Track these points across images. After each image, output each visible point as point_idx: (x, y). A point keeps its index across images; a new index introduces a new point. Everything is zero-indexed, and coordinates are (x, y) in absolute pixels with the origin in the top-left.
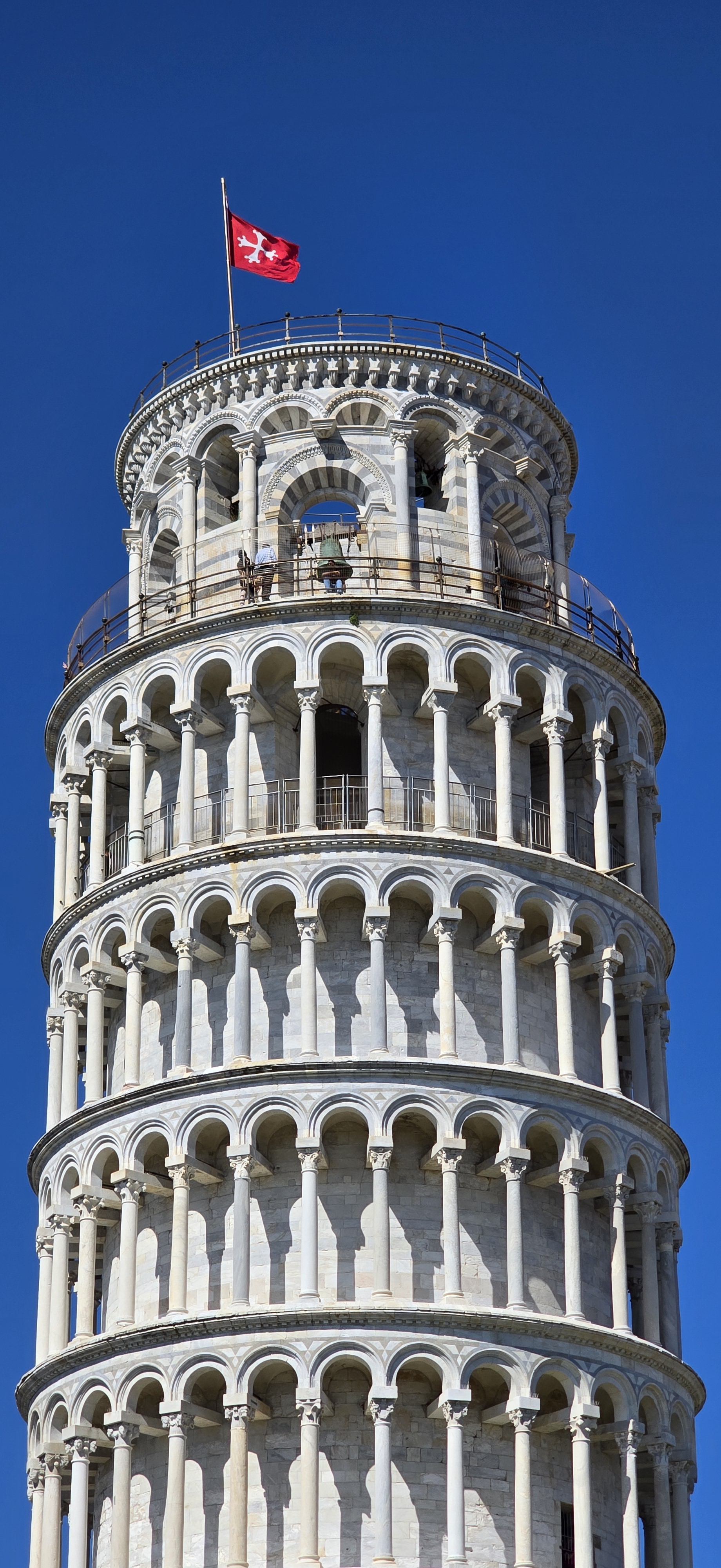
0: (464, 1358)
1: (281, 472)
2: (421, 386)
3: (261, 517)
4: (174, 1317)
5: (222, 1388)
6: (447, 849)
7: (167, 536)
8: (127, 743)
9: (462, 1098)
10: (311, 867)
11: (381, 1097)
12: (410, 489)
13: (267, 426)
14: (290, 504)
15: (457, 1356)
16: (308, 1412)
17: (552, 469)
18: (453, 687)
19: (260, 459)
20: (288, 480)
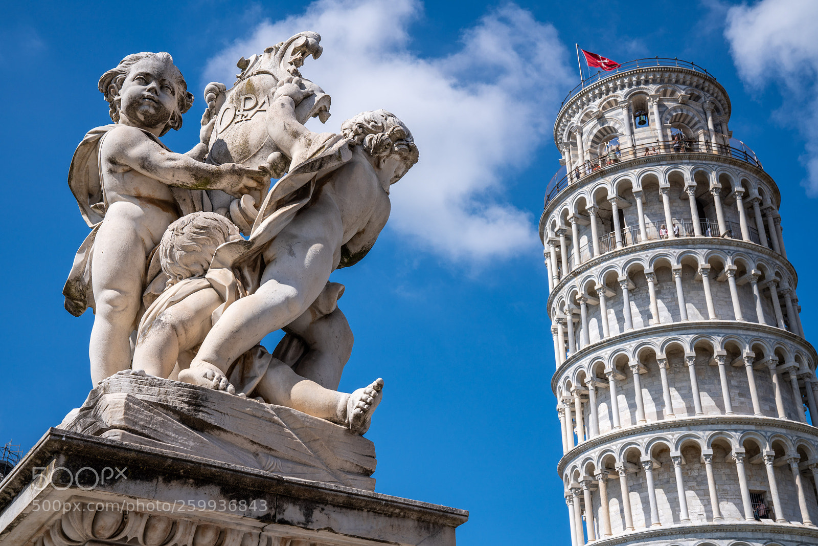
0: (675, 439)
1: (589, 135)
2: (630, 85)
4: (581, 444)
5: (594, 469)
6: (645, 248)
9: (662, 339)
10: (599, 269)
11: (631, 346)
13: (583, 121)
14: (593, 145)
15: (672, 439)
16: (620, 471)
19: (582, 135)
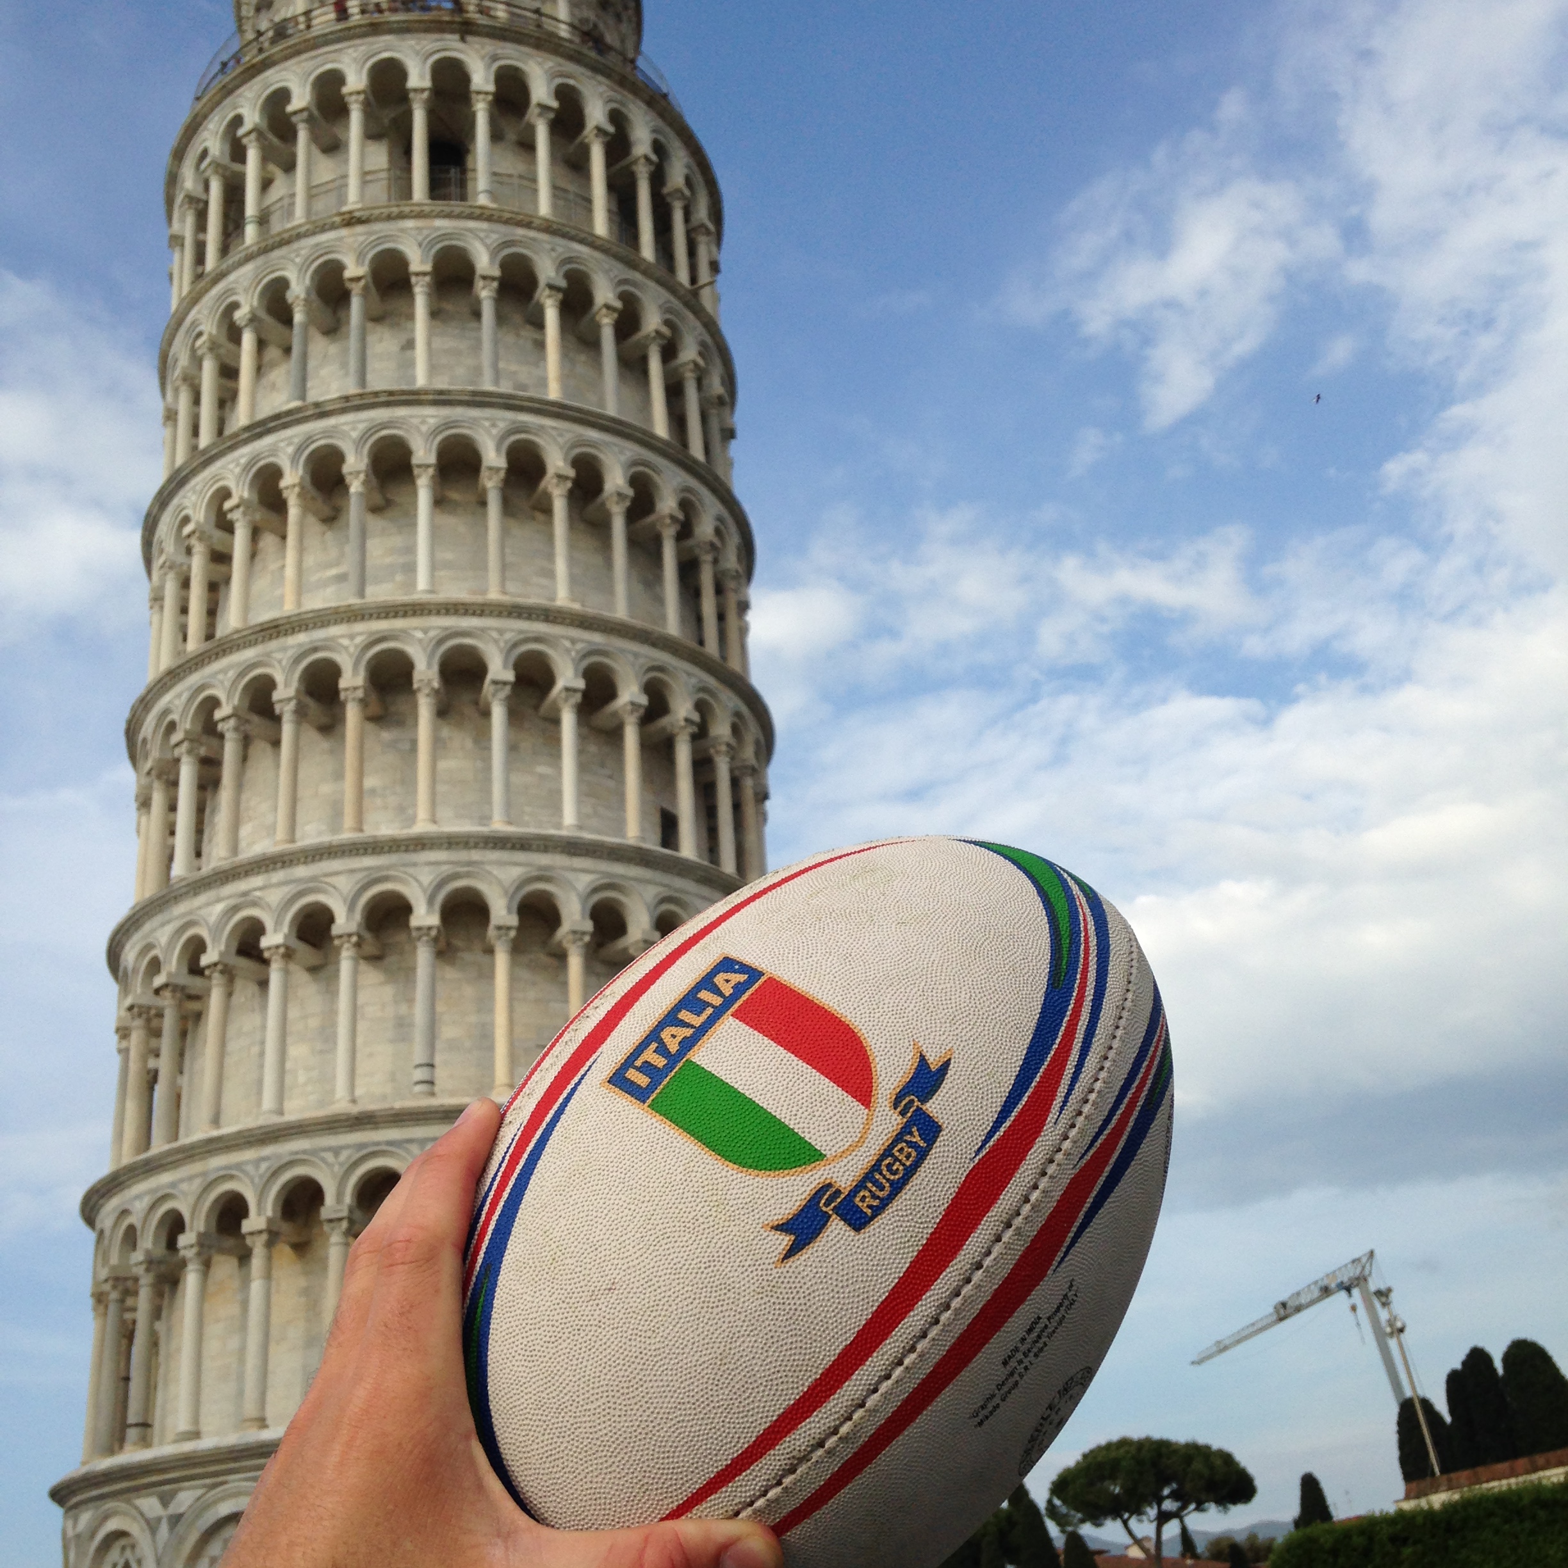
0: (577, 652)
5: (338, 675)
6: (551, 228)
8: (243, 157)
10: (425, 232)
11: (494, 425)
16: (425, 692)
18: (555, 104)
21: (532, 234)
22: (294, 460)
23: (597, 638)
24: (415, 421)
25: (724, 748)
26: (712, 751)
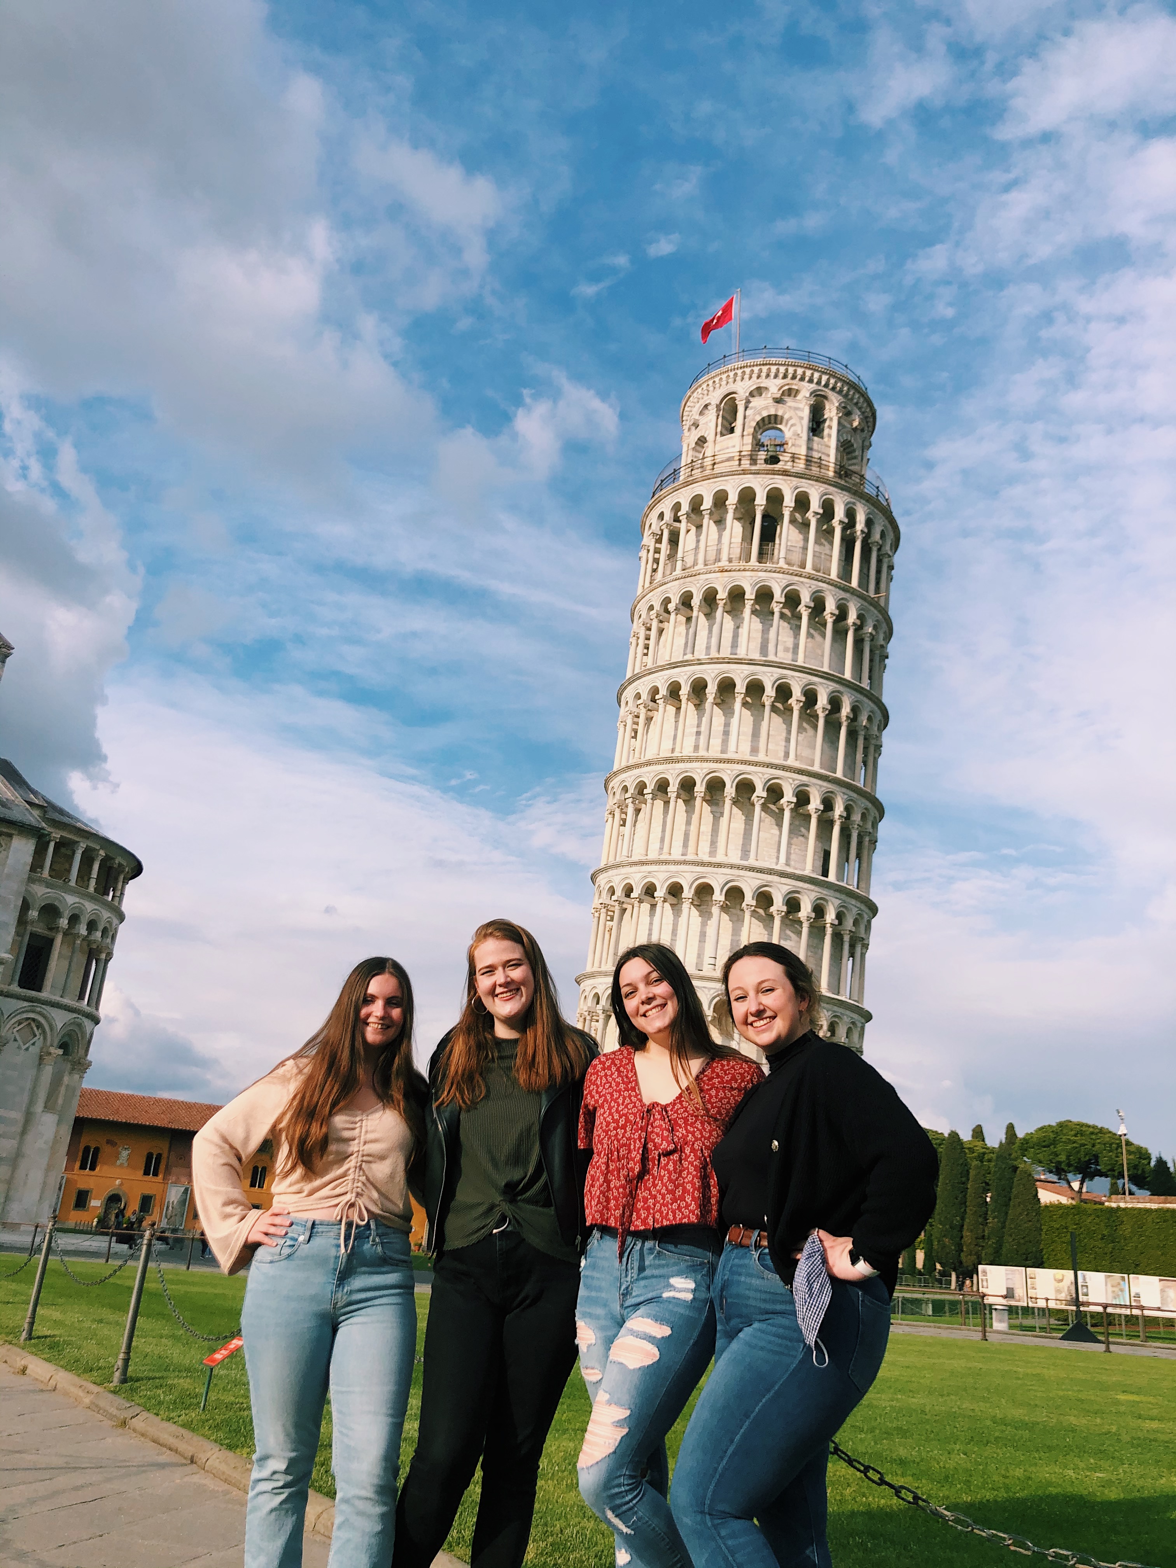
0: (794, 784)
1: (755, 415)
2: (818, 383)
3: (745, 433)
4: (677, 754)
5: (694, 784)
6: (809, 577)
7: (702, 439)
8: (680, 521)
9: (804, 679)
10: (754, 579)
11: (772, 676)
12: (809, 428)
13: (751, 394)
14: (757, 428)
15: (791, 783)
16: (729, 797)
17: (866, 428)
18: (821, 511)
19: (746, 408)
20: (758, 418)
21: (802, 579)
22: (686, 682)
23: (805, 779)
24: (739, 672)
25: (856, 826)
26: (851, 827)
